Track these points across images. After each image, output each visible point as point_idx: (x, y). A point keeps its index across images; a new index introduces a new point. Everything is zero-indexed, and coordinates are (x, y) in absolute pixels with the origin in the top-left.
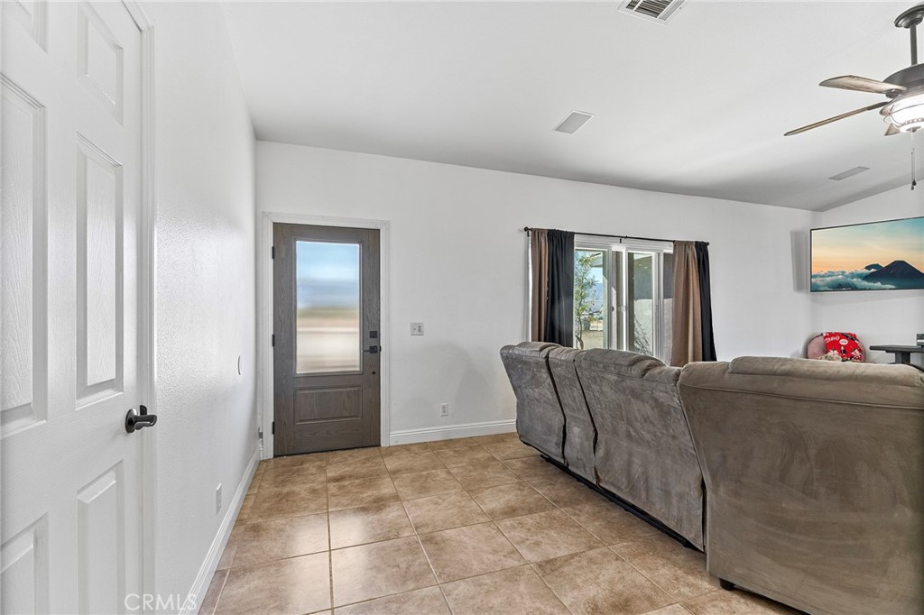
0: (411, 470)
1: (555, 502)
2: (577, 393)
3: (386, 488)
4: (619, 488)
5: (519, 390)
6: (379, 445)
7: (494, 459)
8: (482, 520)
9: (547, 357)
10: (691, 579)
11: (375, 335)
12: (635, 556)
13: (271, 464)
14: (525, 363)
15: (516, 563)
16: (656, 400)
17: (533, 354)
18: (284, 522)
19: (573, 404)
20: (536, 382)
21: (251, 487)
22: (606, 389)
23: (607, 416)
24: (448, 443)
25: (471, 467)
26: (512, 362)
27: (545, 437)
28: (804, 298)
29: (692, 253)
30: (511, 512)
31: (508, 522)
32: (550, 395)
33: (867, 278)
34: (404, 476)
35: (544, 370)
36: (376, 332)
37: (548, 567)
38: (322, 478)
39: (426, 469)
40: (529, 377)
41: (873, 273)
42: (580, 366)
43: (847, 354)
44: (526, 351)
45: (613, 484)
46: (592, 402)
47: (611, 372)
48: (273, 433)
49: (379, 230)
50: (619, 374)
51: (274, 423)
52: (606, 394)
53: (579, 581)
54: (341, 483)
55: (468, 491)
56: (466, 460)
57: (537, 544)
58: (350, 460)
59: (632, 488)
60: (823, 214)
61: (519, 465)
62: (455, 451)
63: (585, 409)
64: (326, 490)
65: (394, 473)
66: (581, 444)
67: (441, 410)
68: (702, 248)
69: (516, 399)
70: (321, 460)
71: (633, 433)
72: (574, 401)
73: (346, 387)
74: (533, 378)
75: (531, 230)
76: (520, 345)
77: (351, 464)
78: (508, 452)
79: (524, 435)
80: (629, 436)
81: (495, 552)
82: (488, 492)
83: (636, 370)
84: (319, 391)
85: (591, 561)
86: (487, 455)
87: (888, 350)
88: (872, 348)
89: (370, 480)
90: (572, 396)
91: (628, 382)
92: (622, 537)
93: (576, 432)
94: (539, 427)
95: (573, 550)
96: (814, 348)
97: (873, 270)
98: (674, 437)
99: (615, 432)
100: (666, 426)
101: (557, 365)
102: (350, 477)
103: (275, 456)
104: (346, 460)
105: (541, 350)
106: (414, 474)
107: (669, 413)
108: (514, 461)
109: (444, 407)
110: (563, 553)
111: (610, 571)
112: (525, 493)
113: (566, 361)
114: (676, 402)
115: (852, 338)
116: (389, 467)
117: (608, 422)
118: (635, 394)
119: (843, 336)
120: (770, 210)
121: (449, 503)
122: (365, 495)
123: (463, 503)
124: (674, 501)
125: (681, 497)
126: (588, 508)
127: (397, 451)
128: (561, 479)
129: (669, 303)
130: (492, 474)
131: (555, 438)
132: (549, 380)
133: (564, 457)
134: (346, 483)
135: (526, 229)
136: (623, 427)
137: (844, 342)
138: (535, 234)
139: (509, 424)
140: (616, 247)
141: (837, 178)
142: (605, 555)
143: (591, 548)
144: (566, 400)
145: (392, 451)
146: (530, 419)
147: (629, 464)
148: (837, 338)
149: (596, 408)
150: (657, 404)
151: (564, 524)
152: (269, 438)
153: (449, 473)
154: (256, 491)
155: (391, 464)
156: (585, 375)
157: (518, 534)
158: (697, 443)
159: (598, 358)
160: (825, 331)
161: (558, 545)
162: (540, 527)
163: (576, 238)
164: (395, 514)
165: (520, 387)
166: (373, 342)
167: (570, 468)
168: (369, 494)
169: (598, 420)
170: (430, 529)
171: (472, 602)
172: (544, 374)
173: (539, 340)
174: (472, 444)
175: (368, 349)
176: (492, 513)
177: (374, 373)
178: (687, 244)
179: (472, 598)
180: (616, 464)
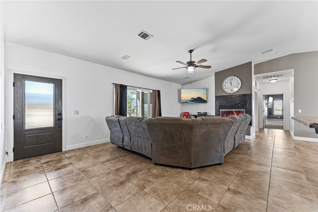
0: (75, 156)
1: (121, 156)
2: (126, 128)
3: (66, 162)
4: (136, 150)
5: (111, 129)
6: (62, 151)
7: (103, 149)
8: (100, 164)
9: (119, 119)
10: (149, 165)
11: (60, 114)
12: (138, 163)
13: (13, 163)
14: (113, 121)
15: (109, 171)
16: (143, 127)
17: (115, 119)
18: (26, 178)
19: (125, 131)
20: (116, 126)
21: (5, 171)
22: (133, 126)
23: (133, 133)
24: (88, 147)
25: (96, 152)
26: (109, 121)
27: (118, 141)
28: (180, 104)
29: (157, 93)
30: (108, 161)
31: (107, 163)
32: (119, 129)
33: (191, 101)
34: (73, 158)
35: (118, 123)
36: (61, 114)
37: (118, 170)
38: (40, 163)
39: (81, 155)
40: (113, 125)
42: (127, 121)
43: (187, 117)
44: (113, 118)
45: (135, 149)
46: (129, 129)
47: (133, 122)
48: (13, 152)
49: (62, 80)
50: (135, 122)
51: (13, 148)
52: (133, 127)
53: (125, 171)
54: (48, 164)
55: (95, 158)
56: (94, 151)
57: (115, 166)
58: (50, 157)
59: (139, 148)
60: (184, 86)
61: (111, 150)
62: (90, 149)
63: (128, 132)
64: (42, 166)
65: (69, 158)
66: (127, 141)
67: (85, 137)
68: (159, 92)
69: (110, 132)
70: (37, 158)
71: (139, 136)
72: (126, 130)
73: (48, 133)
74: (115, 125)
75: (115, 84)
76: (111, 116)
77: (51, 158)
78: (108, 147)
79: (112, 142)
80: (138, 136)
81: (103, 170)
82: (102, 157)
83: (138, 121)
84: (36, 135)
85: (128, 166)
86: (101, 149)
87: (193, 116)
88: (191, 115)
89: (59, 161)
90: (125, 129)
91: (137, 124)
92: (136, 160)
93: (126, 138)
94: (116, 138)
95: (124, 165)
96: (182, 116)
97: (193, 99)
98: (146, 135)
99: (135, 136)
100: (145, 133)
101: (121, 121)
102: (51, 161)
103: (14, 160)
104: (49, 157)
105: (117, 117)
106: (76, 157)
107: (145, 130)
108: (109, 149)
109: (86, 137)
110: (122, 166)
111: (133, 167)
112: (112, 156)
113: (123, 120)
114: (146, 127)
115: (188, 113)
116: (66, 156)
117: (133, 134)
118: (139, 126)
119: (187, 113)
120: (173, 83)
121: (89, 162)
122: (58, 165)
123: (94, 161)
124: (147, 149)
125: (148, 148)
126: (129, 156)
127: (69, 152)
128: (123, 151)
129: (151, 105)
130: (102, 153)
131: (121, 141)
132: (119, 125)
133: (123, 145)
134: (50, 163)
135: (113, 83)
136: (136, 134)
137: (187, 114)
138: (116, 85)
139: (108, 140)
140: (139, 90)
141: (185, 78)
142: (131, 165)
143: (128, 164)
144: (124, 130)
145: (66, 152)
146: (114, 136)
147: (138, 143)
149: (131, 131)
150: (143, 128)
151: (123, 160)
152: (11, 154)
153: (89, 155)
154: (8, 172)
155: (67, 155)
156: (128, 123)
157: (110, 165)
158: (150, 135)
159: (131, 119)
160: (184, 112)
161: (120, 165)
162: (116, 162)
163: (128, 87)
164: (71, 168)
165: (111, 128)
166: (59, 117)
167: (125, 147)
168: (59, 165)
169: (131, 134)
170: (83, 169)
171: (97, 181)
172: (118, 124)
173: (117, 115)
174: (96, 146)
175: (57, 119)
176: (103, 162)
177: (60, 127)
178: (155, 90)
179: (97, 180)
180: (135, 144)
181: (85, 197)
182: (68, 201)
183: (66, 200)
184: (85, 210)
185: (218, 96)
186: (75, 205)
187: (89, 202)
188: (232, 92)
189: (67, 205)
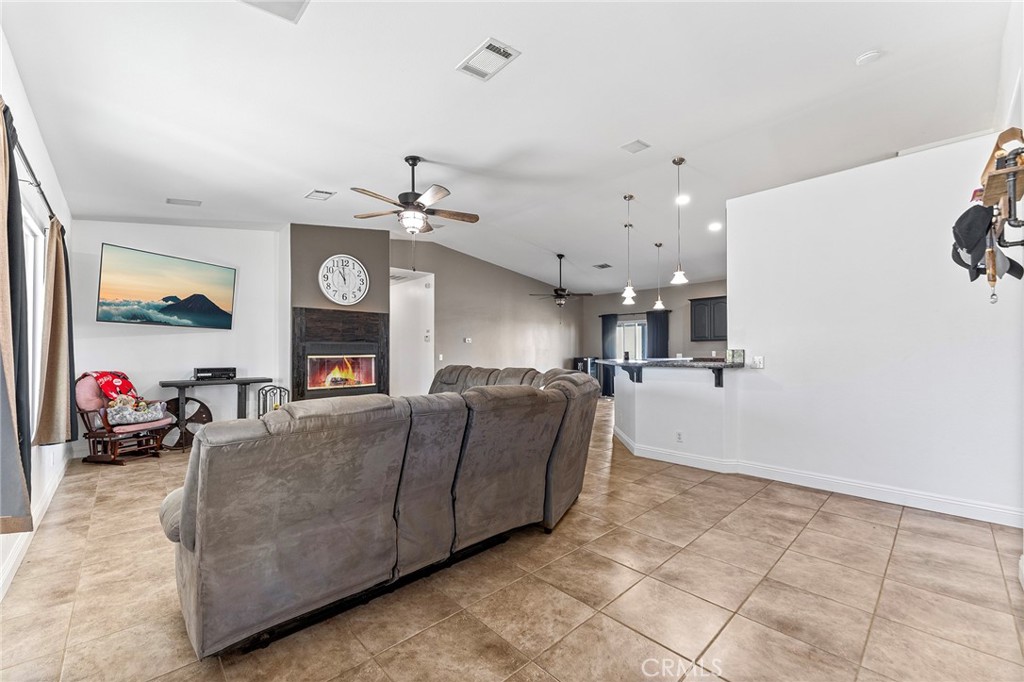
33: (164, 310)
41: (171, 305)
97: (170, 302)
115: (123, 377)
137: (117, 382)
141: (172, 201)
148: (110, 378)
181: (775, 632)
182: (821, 661)
183: (822, 670)
184: (810, 615)
185: (301, 309)
186: (816, 639)
187: (785, 617)
188: (345, 303)
189: (833, 657)
